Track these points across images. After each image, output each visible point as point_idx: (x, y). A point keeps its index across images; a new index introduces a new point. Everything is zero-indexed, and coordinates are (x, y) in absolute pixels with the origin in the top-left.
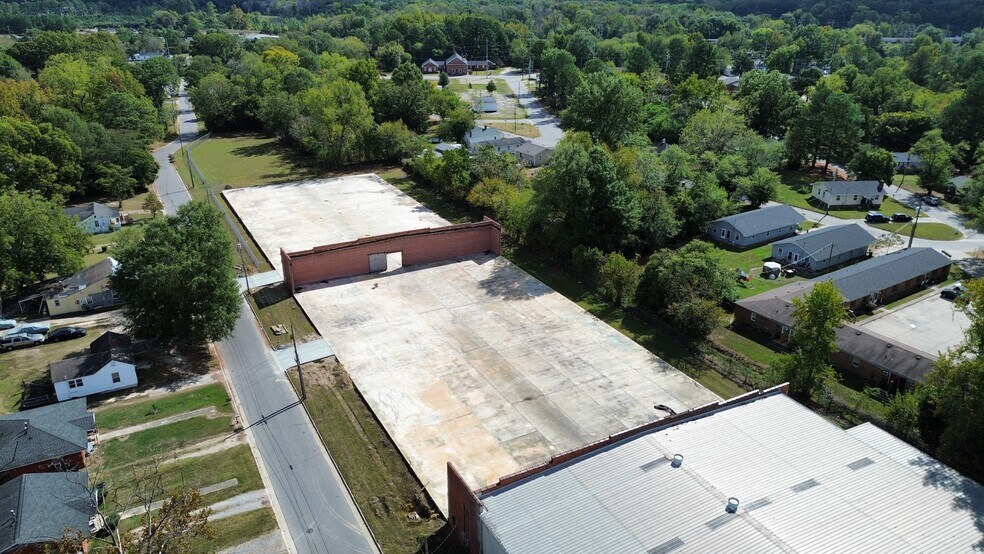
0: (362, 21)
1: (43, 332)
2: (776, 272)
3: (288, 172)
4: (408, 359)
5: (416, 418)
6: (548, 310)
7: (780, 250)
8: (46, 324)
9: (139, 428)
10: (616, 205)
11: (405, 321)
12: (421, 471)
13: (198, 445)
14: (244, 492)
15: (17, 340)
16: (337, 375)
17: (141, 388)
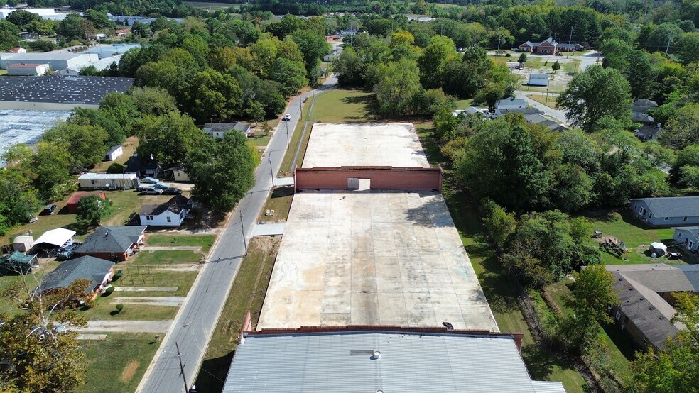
0: (500, 10)
1: (163, 188)
2: (660, 253)
3: (362, 116)
4: (318, 248)
5: (290, 283)
6: (437, 238)
7: (680, 235)
8: (168, 185)
9: (162, 248)
10: (522, 171)
11: (339, 224)
12: (264, 314)
13: (179, 265)
14: (176, 296)
15: (149, 190)
16: (273, 246)
17: (179, 228)
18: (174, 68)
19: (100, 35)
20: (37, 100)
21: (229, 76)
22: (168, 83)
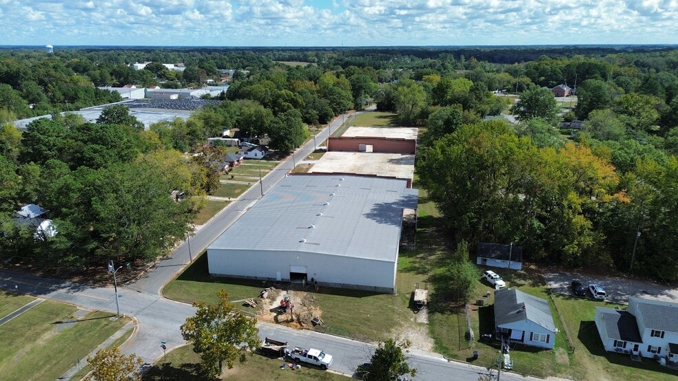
6: (400, 168)
9: (252, 165)
13: (260, 170)
16: (309, 167)
17: (262, 159)
18: (264, 89)
19: (209, 81)
20: (177, 109)
21: (297, 94)
22: (259, 98)
